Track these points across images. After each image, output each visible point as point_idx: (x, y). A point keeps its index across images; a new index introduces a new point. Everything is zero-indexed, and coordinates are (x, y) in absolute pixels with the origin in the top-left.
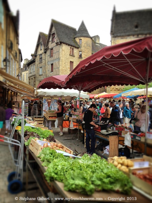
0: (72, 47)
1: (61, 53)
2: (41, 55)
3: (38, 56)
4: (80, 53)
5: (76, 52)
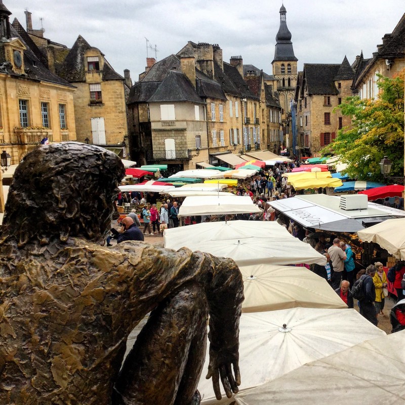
0: (328, 96)
1: (311, 106)
2: (301, 101)
3: (299, 101)
4: (340, 100)
5: (333, 99)
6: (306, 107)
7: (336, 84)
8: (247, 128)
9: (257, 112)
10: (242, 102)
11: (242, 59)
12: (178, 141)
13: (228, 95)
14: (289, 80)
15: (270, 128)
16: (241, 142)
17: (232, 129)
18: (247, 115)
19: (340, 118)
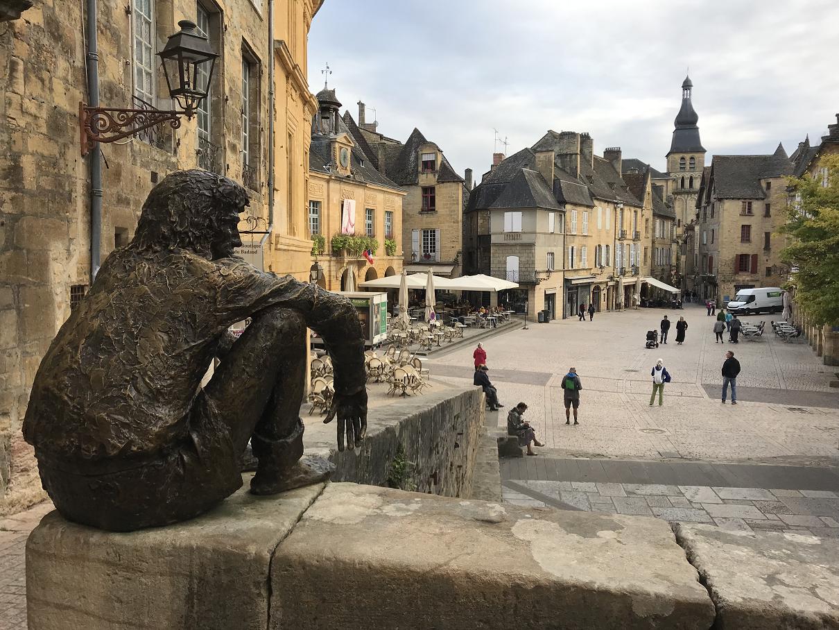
0: (748, 201)
1: (721, 216)
2: (705, 208)
3: (702, 209)
4: (768, 206)
5: (757, 206)
6: (712, 217)
7: (764, 185)
8: (622, 244)
9: (638, 223)
10: (615, 209)
11: (620, 152)
12: (523, 259)
13: (598, 199)
14: (691, 179)
15: (657, 246)
16: (611, 264)
17: (599, 246)
18: (622, 226)
19: (766, 233)
